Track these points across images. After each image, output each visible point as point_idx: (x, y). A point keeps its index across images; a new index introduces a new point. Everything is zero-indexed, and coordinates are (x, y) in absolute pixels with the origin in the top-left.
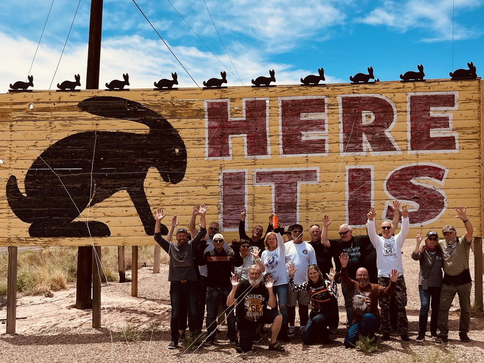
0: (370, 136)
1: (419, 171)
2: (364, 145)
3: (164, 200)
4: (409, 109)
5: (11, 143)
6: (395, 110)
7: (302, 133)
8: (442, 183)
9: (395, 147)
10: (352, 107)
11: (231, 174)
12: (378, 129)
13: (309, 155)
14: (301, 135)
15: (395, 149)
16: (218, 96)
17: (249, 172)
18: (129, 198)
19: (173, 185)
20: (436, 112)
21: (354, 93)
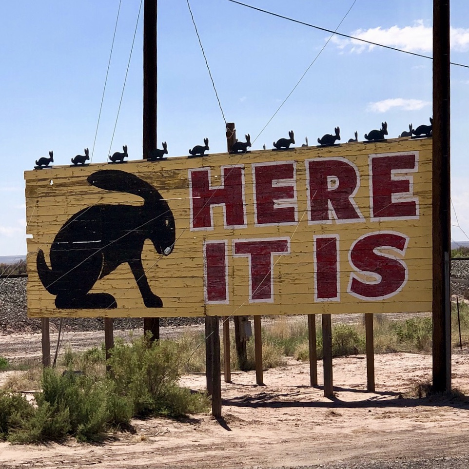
0: (335, 203)
1: (381, 240)
2: (329, 212)
3: (158, 272)
4: (371, 172)
5: (38, 218)
6: (358, 174)
7: (274, 201)
8: (403, 253)
9: (359, 214)
10: (319, 171)
11: (212, 245)
12: (343, 196)
13: (281, 224)
14: (274, 203)
15: (358, 217)
16: (200, 165)
17: (229, 244)
19: (165, 257)
20: (397, 175)
21: (319, 156)
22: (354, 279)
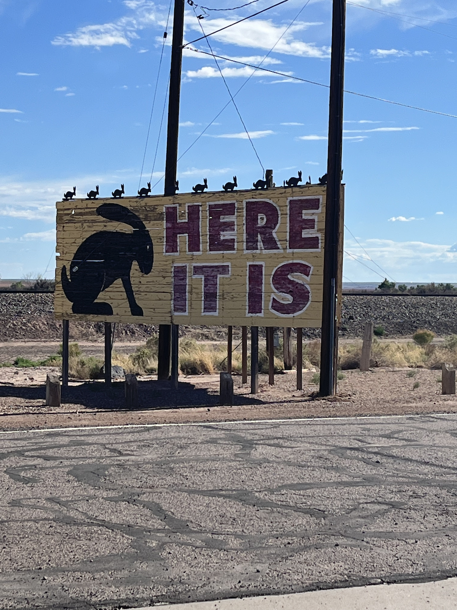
0: (263, 236)
1: (294, 268)
2: (259, 244)
3: (141, 287)
4: (288, 212)
6: (279, 213)
7: (221, 233)
8: (308, 278)
9: (279, 246)
10: (253, 209)
11: (178, 267)
12: (268, 230)
13: (225, 252)
14: (220, 235)
15: (279, 248)
16: (171, 202)
17: (190, 266)
18: (122, 285)
19: (145, 275)
20: (306, 214)
21: (253, 198)
22: (273, 298)
